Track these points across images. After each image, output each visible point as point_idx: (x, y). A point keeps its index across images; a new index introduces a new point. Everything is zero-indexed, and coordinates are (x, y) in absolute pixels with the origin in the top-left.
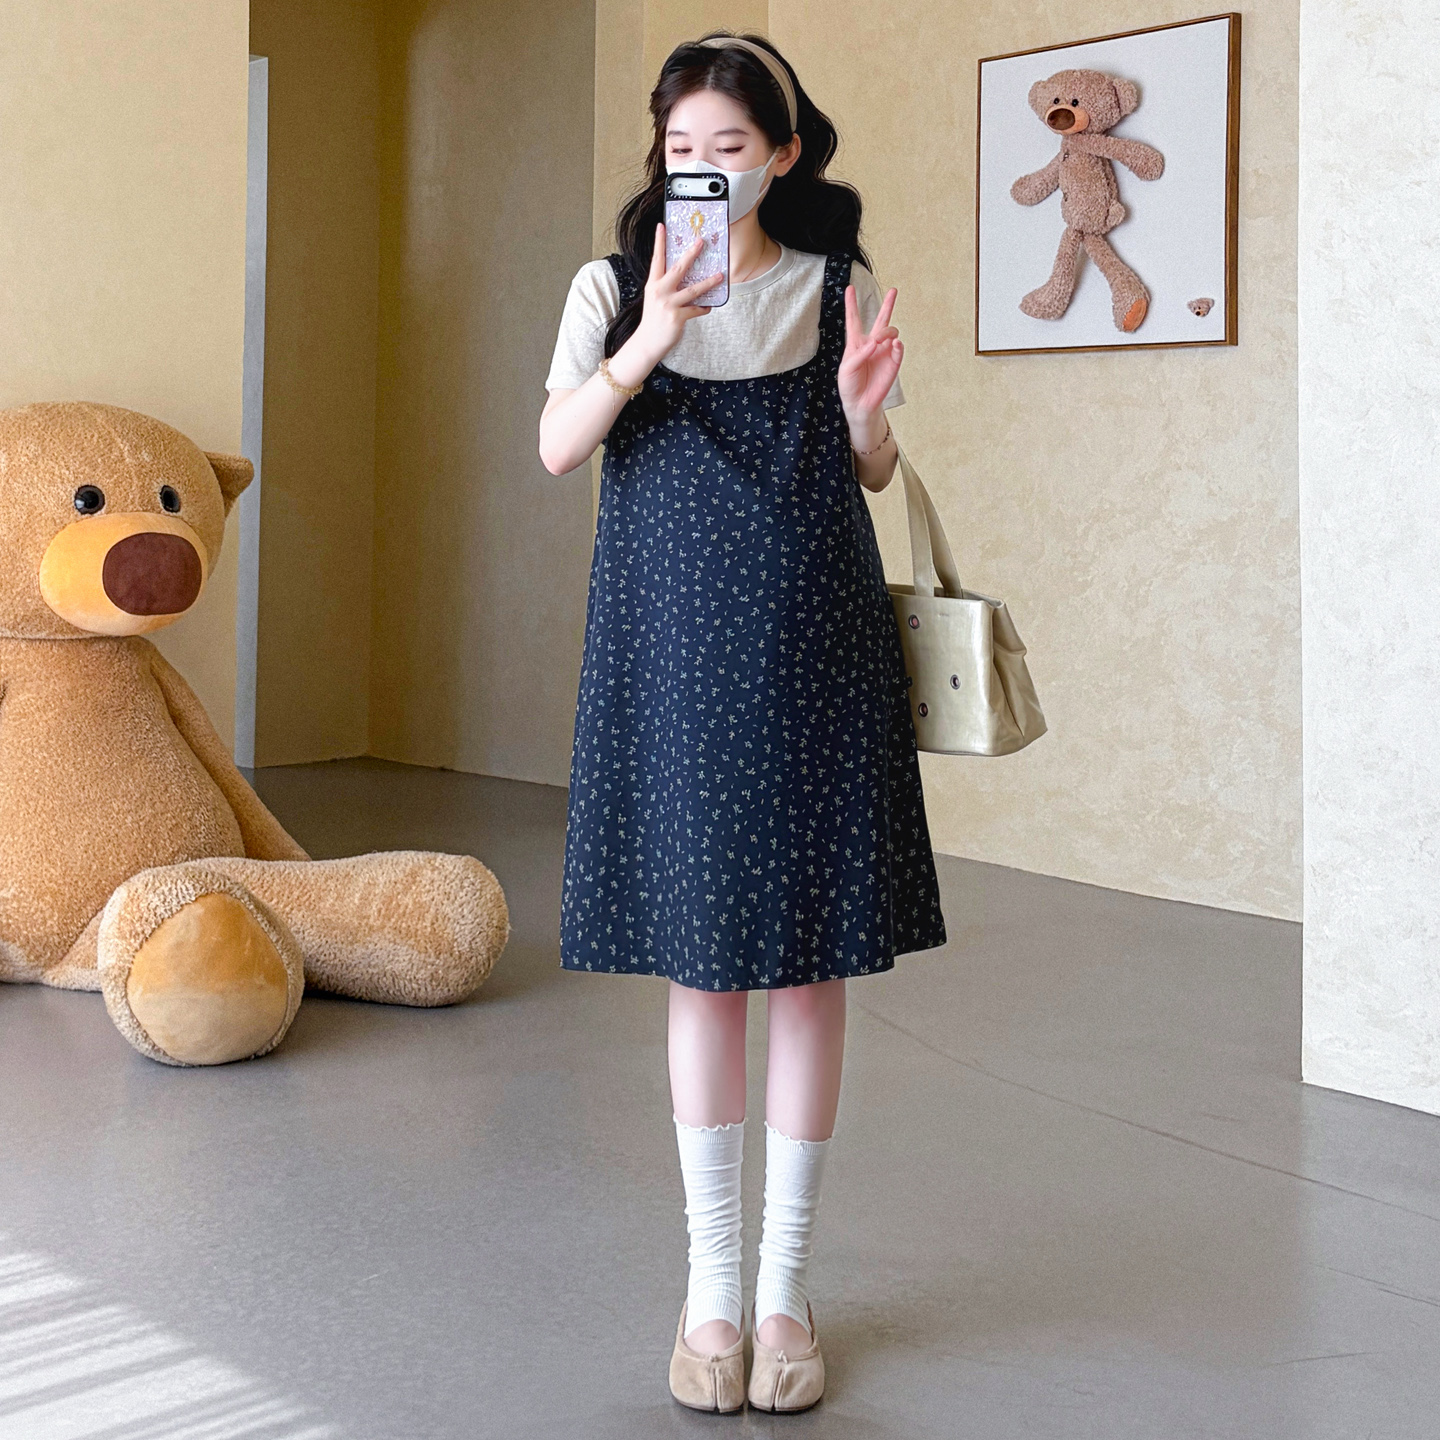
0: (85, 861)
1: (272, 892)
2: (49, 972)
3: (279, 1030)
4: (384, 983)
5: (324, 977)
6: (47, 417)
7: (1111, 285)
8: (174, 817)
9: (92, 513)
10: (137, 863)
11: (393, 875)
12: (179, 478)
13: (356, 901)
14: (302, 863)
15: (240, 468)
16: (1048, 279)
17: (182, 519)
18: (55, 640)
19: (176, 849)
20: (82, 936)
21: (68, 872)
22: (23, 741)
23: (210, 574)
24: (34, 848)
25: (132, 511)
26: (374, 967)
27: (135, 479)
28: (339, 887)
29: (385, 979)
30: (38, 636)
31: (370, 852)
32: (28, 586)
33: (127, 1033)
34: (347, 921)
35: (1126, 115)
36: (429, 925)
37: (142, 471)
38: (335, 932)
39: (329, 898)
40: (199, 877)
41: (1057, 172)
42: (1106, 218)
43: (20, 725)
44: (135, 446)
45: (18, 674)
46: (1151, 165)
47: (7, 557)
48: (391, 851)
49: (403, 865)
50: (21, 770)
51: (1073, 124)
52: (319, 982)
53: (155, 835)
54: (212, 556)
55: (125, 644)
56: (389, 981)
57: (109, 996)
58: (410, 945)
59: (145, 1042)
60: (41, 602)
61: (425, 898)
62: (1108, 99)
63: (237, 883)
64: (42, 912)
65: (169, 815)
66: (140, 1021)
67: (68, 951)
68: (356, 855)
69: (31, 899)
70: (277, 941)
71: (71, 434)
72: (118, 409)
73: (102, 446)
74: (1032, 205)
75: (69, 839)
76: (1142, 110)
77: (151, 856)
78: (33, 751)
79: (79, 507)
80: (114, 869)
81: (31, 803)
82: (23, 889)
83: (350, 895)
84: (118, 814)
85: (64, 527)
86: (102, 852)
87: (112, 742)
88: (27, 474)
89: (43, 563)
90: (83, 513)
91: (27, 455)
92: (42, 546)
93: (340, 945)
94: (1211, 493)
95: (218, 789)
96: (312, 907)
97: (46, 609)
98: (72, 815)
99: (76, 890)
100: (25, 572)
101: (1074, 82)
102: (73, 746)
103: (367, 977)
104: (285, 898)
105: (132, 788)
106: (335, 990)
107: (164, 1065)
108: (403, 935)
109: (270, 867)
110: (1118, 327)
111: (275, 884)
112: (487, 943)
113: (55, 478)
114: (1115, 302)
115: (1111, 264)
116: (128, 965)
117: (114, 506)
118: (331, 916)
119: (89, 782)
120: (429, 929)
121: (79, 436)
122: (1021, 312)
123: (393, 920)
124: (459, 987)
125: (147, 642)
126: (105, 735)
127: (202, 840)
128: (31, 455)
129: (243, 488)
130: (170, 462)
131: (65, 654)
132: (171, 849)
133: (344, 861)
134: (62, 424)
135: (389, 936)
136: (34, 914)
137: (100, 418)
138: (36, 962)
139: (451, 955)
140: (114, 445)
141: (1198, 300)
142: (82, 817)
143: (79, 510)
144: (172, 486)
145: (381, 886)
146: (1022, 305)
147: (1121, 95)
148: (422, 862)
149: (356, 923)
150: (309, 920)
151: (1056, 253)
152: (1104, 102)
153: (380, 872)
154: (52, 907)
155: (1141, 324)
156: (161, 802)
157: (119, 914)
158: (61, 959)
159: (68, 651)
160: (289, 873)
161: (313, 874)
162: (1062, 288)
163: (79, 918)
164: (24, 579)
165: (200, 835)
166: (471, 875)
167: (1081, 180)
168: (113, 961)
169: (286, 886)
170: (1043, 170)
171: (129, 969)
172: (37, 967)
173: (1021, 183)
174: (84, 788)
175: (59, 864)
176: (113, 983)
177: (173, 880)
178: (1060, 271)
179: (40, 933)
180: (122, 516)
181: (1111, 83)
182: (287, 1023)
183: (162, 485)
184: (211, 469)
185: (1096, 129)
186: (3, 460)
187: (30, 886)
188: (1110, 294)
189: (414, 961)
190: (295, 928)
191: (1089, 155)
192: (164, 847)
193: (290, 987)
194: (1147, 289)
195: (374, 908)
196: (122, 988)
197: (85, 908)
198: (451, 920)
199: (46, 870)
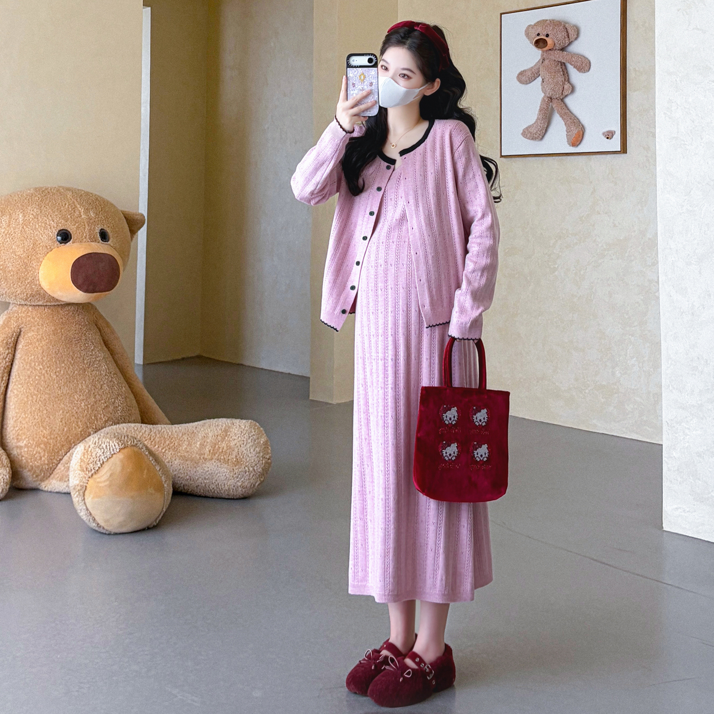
1: (155, 442)
2: (43, 483)
3: (159, 515)
5: (182, 485)
6: (42, 195)
7: (565, 124)
8: (106, 403)
9: (65, 243)
11: (216, 432)
12: (108, 225)
13: (198, 446)
15: (138, 218)
16: (535, 121)
17: (110, 245)
18: (46, 306)
19: (106, 419)
20: (59, 465)
21: (52, 433)
24: (35, 420)
25: (85, 242)
26: (207, 479)
27: (86, 225)
28: (189, 438)
30: (38, 304)
31: (203, 419)
32: (33, 279)
33: (84, 518)
34: (193, 456)
35: (572, 41)
36: (234, 457)
37: (91, 222)
39: (184, 445)
40: (121, 438)
41: (539, 68)
42: (563, 91)
44: (87, 209)
45: (27, 323)
46: (584, 65)
47: (23, 265)
48: (214, 418)
49: (221, 426)
51: (546, 46)
52: (179, 487)
53: (96, 412)
55: (81, 307)
59: (94, 522)
60: (39, 287)
61: (232, 444)
62: (563, 34)
63: (139, 441)
64: (39, 453)
65: (103, 401)
66: (91, 512)
67: (52, 473)
68: (197, 421)
69: (33, 447)
70: (160, 470)
71: (55, 203)
72: (78, 190)
73: (70, 209)
74: (527, 84)
75: (53, 415)
76: (580, 39)
79: (59, 240)
80: (76, 430)
82: (30, 441)
83: (194, 443)
84: (77, 401)
85: (51, 251)
86: (70, 421)
88: (33, 223)
89: (41, 268)
90: (61, 243)
91: (33, 214)
92: (41, 260)
93: (190, 469)
94: (615, 226)
96: (176, 449)
97: (42, 290)
98: (54, 403)
100: (32, 272)
101: (547, 26)
103: (204, 485)
104: (162, 445)
105: (84, 387)
106: (187, 491)
107: (103, 533)
109: (153, 428)
111: (156, 438)
113: (47, 225)
114: (568, 132)
115: (565, 113)
117: (76, 240)
118: (186, 454)
119: (63, 383)
120: (235, 459)
121: (59, 204)
123: (217, 455)
127: (120, 414)
128: (35, 214)
129: (140, 228)
130: (104, 217)
131: (51, 312)
132: (104, 420)
133: (191, 424)
134: (50, 198)
135: (215, 463)
136: (35, 454)
137: (69, 194)
138: (37, 478)
140: (76, 209)
141: (607, 131)
142: (60, 403)
143: (59, 241)
144: (105, 229)
145: (210, 438)
146: (522, 134)
147: (569, 31)
148: (230, 425)
149: (198, 458)
150: (174, 456)
151: (539, 108)
152: (561, 35)
153: (209, 430)
154: (44, 451)
156: (99, 395)
157: (81, 458)
158: (49, 477)
159: (53, 311)
160: (164, 432)
161: (176, 432)
162: (542, 125)
163: (58, 456)
164: (31, 276)
165: (118, 412)
166: (253, 431)
167: (550, 73)
168: (78, 482)
169: (162, 438)
170: (532, 67)
171: (86, 486)
172: (37, 481)
173: (521, 74)
174: (60, 388)
175: (48, 428)
176: (77, 493)
177: (108, 439)
178: (541, 117)
179: (38, 464)
180: (80, 244)
181: (565, 26)
182: (164, 510)
183: (100, 228)
184: (125, 220)
185: (557, 48)
186: (21, 217)
187: (34, 440)
188: (565, 128)
189: (227, 476)
190: (167, 460)
191: (555, 60)
192: (101, 418)
193: (165, 493)
194: (583, 126)
195: (207, 450)
196: (82, 496)
197: (61, 450)
198: (245, 455)
199: (41, 431)
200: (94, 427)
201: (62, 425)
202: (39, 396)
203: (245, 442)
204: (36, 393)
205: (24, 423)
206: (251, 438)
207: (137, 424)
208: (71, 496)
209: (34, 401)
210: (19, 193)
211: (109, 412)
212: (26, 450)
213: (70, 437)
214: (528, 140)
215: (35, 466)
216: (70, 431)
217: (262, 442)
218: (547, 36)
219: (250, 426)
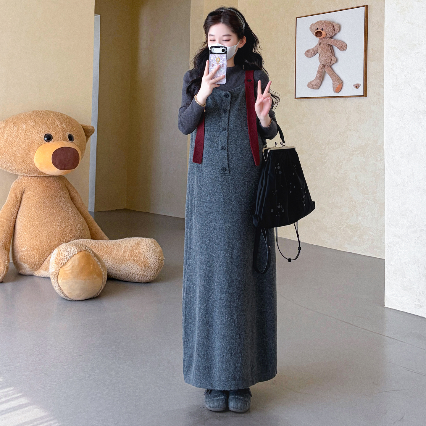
0: (46, 240)
1: (98, 249)
2: (36, 272)
3: (100, 290)
4: (130, 275)
5: (113, 274)
6: (37, 114)
7: (332, 80)
8: (71, 227)
9: (49, 141)
10: (60, 241)
11: (132, 244)
12: (73, 132)
13: (122, 252)
14: (107, 241)
15: (91, 129)
17: (74, 143)
18: (38, 177)
19: (72, 236)
20: (45, 262)
21: (41, 243)
22: (29, 205)
23: (82, 158)
24: (32, 236)
25: (60, 141)
26: (127, 271)
27: (61, 132)
28: (117, 248)
29: (130, 274)
30: (34, 176)
31: (126, 238)
32: (31, 162)
33: (57, 291)
34: (120, 258)
35: (336, 33)
37: (64, 130)
38: (116, 261)
39: (114, 251)
40: (78, 246)
41: (317, 48)
42: (331, 61)
43: (28, 200)
44: (61, 123)
45: (28, 186)
46: (343, 47)
47: (25, 154)
48: (131, 237)
49: (135, 241)
50: (28, 213)
51: (322, 36)
52: (111, 275)
53: (66, 233)
54: (82, 153)
55: (58, 178)
56: (131, 275)
57: (53, 280)
58: (137, 264)
59: (63, 294)
60: (34, 166)
61: (141, 251)
62: (331, 28)
63: (89, 248)
64: (34, 255)
65: (70, 227)
66: (62, 288)
67: (41, 266)
69: (31, 251)
70: (100, 265)
71: (43, 119)
72: (57, 112)
73: (52, 123)
74: (311, 57)
75: (41, 234)
76: (341, 32)
77: (64, 239)
78: (32, 208)
80: (54, 242)
81: (31, 223)
82: (29, 248)
83: (120, 250)
84: (55, 226)
85: (41, 145)
86: (51, 237)
87: (54, 205)
88: (31, 130)
89: (35, 155)
90: (46, 141)
91: (31, 125)
92: (35, 151)
93: (118, 265)
94: (360, 138)
95: (83, 219)
96: (110, 253)
97: (36, 168)
98: (42, 227)
99: (43, 248)
101: (322, 24)
102: (43, 207)
103: (125, 274)
105: (59, 218)
106: (116, 277)
108: (135, 262)
109: (98, 242)
110: (334, 91)
111: (99, 247)
112: (158, 264)
113: (39, 131)
114: (333, 85)
115: (332, 74)
116: (58, 272)
117: (55, 139)
118: (115, 256)
119: (47, 217)
120: (143, 260)
121: (46, 120)
122: (307, 87)
123: (133, 257)
124: (151, 278)
125: (64, 177)
126: (52, 204)
127: (79, 234)
128: (32, 125)
129: (92, 134)
130: (71, 127)
131: (41, 180)
132: (70, 237)
133: (119, 240)
134: (41, 117)
135: (132, 262)
136: (31, 255)
137: (52, 115)
138: (32, 269)
139: (149, 268)
140: (55, 122)
141: (356, 84)
142: (45, 227)
143: (45, 140)
144: (72, 134)
145: (129, 247)
146: (307, 85)
147: (335, 28)
148: (140, 240)
149: (122, 258)
150: (109, 257)
151: (317, 71)
152: (330, 29)
153: (129, 243)
154: (37, 253)
155: (341, 90)
156: (67, 223)
157: (56, 257)
158: (39, 268)
159: (42, 180)
160: (103, 244)
161: (110, 244)
162: (319, 81)
163: (44, 256)
164: (30, 159)
165: (78, 233)
166: (153, 244)
167: (324, 51)
168: (54, 270)
169: (103, 247)
170: (313, 48)
171: (59, 273)
172: (32, 270)
173: (307, 52)
174: (46, 219)
175: (39, 241)
176: (54, 277)
177: (71, 247)
178: (318, 76)
179: (33, 261)
180: (58, 142)
181: (332, 24)
182: (102, 288)
183: (69, 134)
184: (83, 129)
185: (328, 37)
186: (24, 126)
187: (31, 247)
188: (332, 82)
189: (138, 269)
190: (105, 260)
191: (326, 44)
192: (68, 236)
193: (103, 278)
194: (342, 81)
195: (127, 254)
196: (56, 279)
197: (46, 253)
198: (149, 257)
199: (35, 242)
200: (65, 241)
201: (47, 239)
202: (34, 222)
203: (149, 250)
204: (32, 220)
205: (25, 237)
206: (152, 248)
207: (88, 240)
208: (50, 279)
209: (31, 225)
210: (24, 113)
211: (73, 232)
212: (26, 252)
213: (51, 246)
214: (311, 89)
215: (31, 262)
216: (51, 242)
217: (158, 251)
218: (322, 30)
219: (151, 241)
